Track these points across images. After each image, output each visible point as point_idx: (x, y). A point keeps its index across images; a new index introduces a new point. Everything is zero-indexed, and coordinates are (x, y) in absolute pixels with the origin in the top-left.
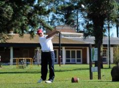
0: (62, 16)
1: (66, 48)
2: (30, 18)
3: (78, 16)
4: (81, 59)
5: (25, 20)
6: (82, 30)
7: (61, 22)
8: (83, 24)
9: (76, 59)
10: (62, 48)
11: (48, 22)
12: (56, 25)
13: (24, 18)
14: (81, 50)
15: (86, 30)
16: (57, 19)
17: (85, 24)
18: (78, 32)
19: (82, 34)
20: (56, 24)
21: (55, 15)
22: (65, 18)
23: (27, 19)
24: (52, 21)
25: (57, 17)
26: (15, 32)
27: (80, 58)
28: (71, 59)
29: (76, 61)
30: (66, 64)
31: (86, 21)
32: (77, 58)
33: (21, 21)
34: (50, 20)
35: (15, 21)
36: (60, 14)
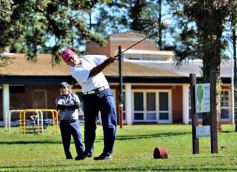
0: (123, 12)
1: (133, 87)
2: (53, 17)
3: (160, 10)
4: (170, 111)
5: (41, 21)
6: (172, 44)
7: (120, 27)
8: (172, 31)
9: (158, 111)
10: (124, 87)
11: (91, 25)
12: (110, 33)
13: (39, 18)
14: (169, 92)
15: (179, 44)
16: (111, 18)
17: (179, 31)
18: (161, 50)
19: (171, 53)
20: (109, 30)
21: (107, 9)
22: (131, 17)
23: (44, 18)
24: (99, 24)
25: (111, 14)
26: (13, 51)
27: (167, 109)
28: (145, 112)
29: (158, 116)
30: (134, 123)
31: (182, 24)
32: (161, 109)
33: (32, 23)
34: (94, 22)
35: (18, 23)
36: (119, 6)
